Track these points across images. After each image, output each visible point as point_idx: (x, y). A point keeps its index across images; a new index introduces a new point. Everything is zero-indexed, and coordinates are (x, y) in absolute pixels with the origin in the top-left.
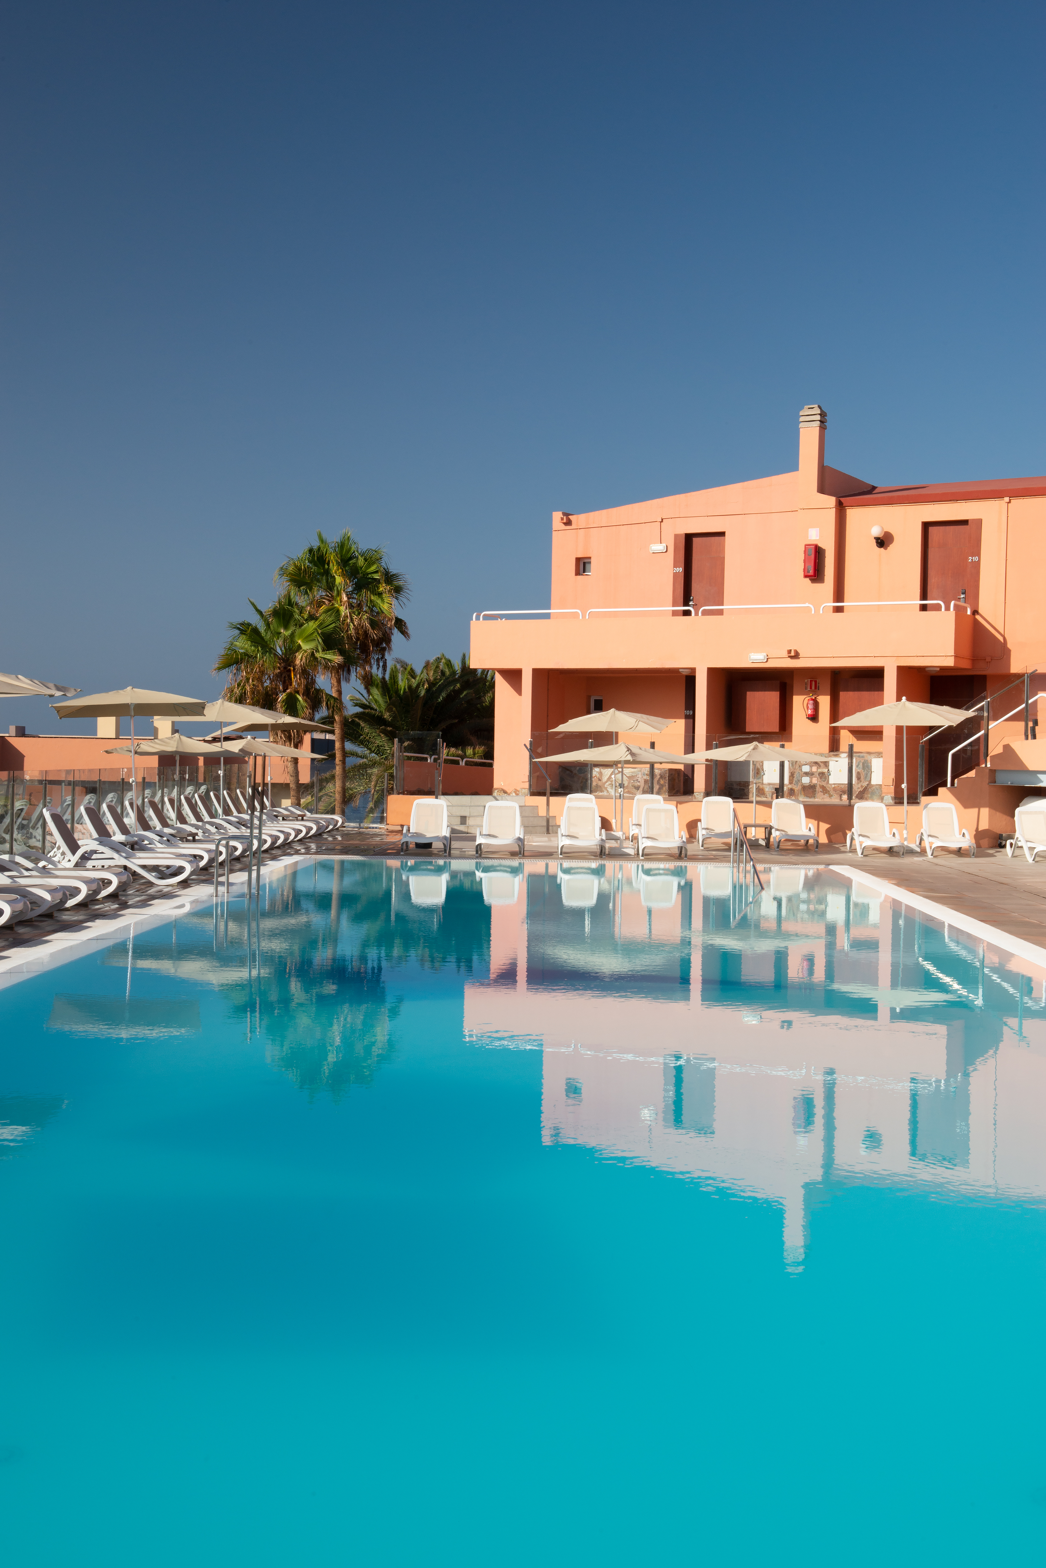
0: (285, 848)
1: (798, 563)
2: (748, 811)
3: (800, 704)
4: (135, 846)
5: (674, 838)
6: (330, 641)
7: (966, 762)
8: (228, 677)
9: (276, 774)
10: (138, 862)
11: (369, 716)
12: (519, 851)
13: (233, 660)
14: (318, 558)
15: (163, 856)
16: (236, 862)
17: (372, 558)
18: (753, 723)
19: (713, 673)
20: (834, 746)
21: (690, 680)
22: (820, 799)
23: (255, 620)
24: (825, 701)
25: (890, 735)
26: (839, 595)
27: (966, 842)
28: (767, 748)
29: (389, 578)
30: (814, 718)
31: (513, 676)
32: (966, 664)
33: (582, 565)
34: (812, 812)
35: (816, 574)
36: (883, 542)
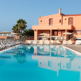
0: (18, 44)
1: (59, 21)
2: (55, 41)
3: (59, 32)
4: (6, 44)
5: (49, 43)
6: (21, 28)
7: (72, 37)
8: (13, 31)
9: (17, 38)
10: (6, 45)
11: (24, 34)
12: (36, 44)
13: (13, 29)
14: (20, 21)
15: (8, 45)
16: (14, 45)
17: (24, 21)
18: (55, 34)
19: (52, 30)
20: (61, 36)
21: (50, 31)
22: (60, 40)
23: (15, 26)
24: (61, 32)
25: (66, 35)
26: (62, 24)
27: (72, 44)
28: (56, 36)
29: (26, 22)
30: (60, 34)
31: (36, 30)
32: (72, 29)
33: (41, 21)
34: (60, 41)
35: (60, 22)
36: (65, 19)
